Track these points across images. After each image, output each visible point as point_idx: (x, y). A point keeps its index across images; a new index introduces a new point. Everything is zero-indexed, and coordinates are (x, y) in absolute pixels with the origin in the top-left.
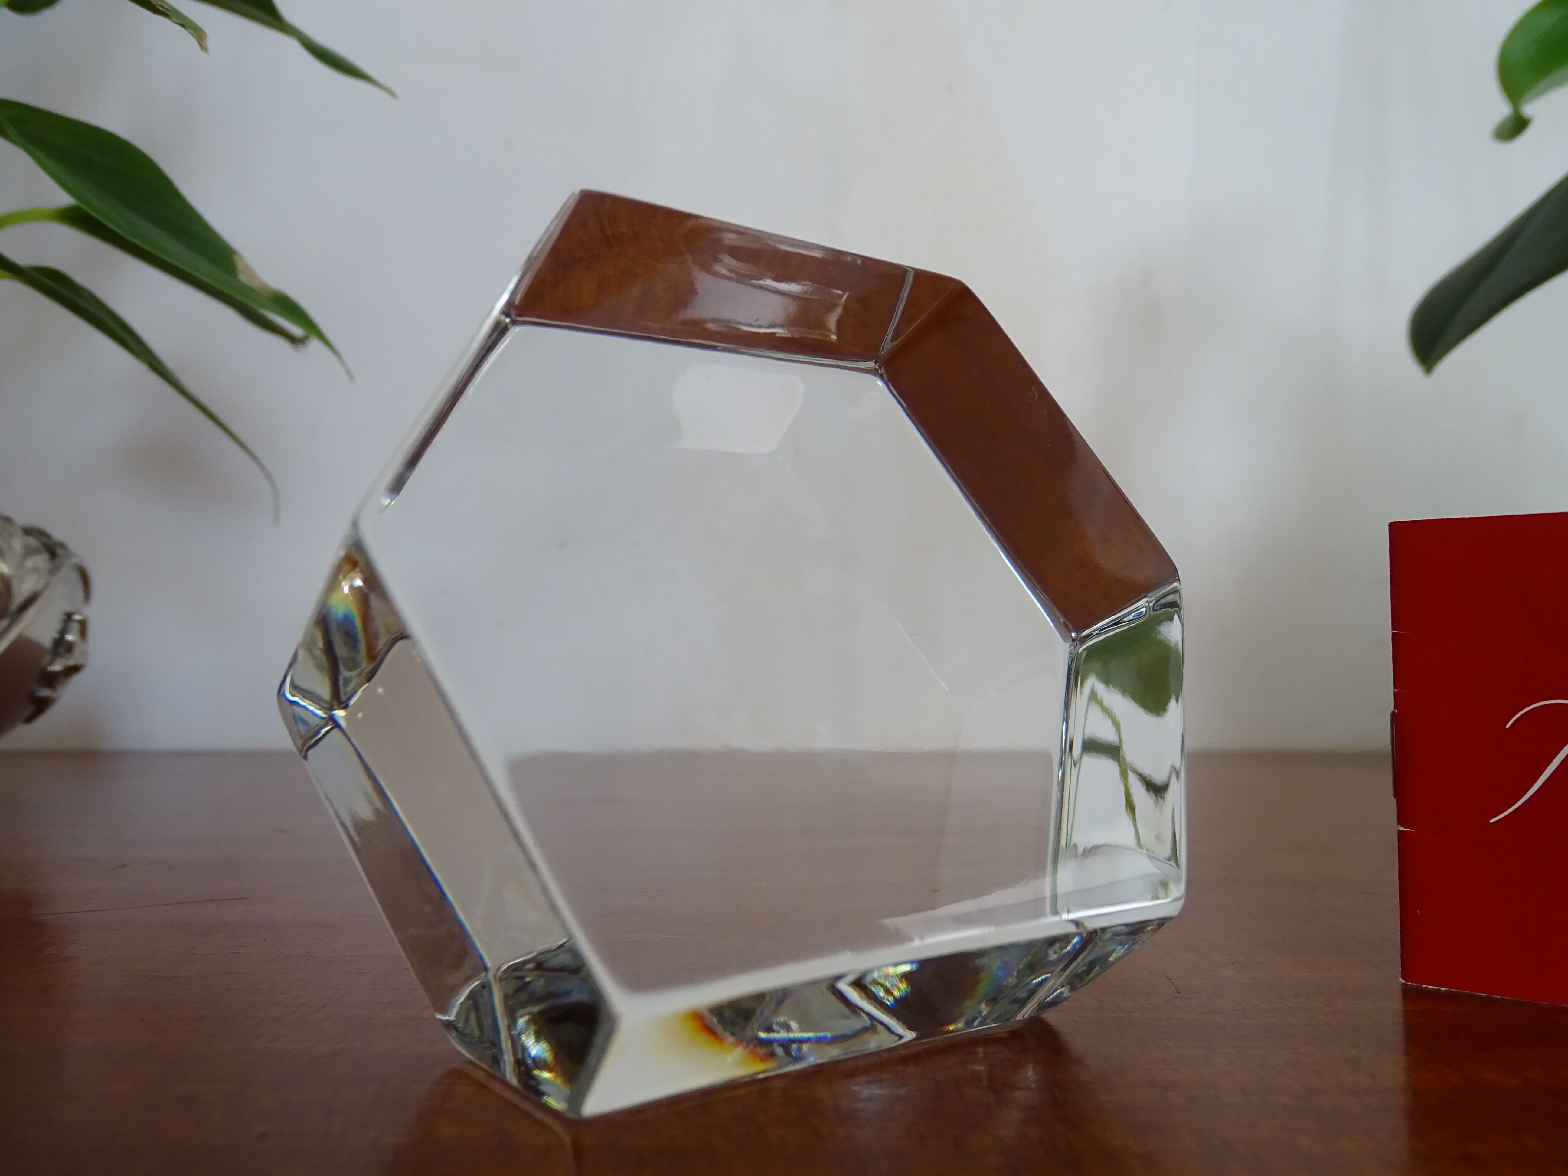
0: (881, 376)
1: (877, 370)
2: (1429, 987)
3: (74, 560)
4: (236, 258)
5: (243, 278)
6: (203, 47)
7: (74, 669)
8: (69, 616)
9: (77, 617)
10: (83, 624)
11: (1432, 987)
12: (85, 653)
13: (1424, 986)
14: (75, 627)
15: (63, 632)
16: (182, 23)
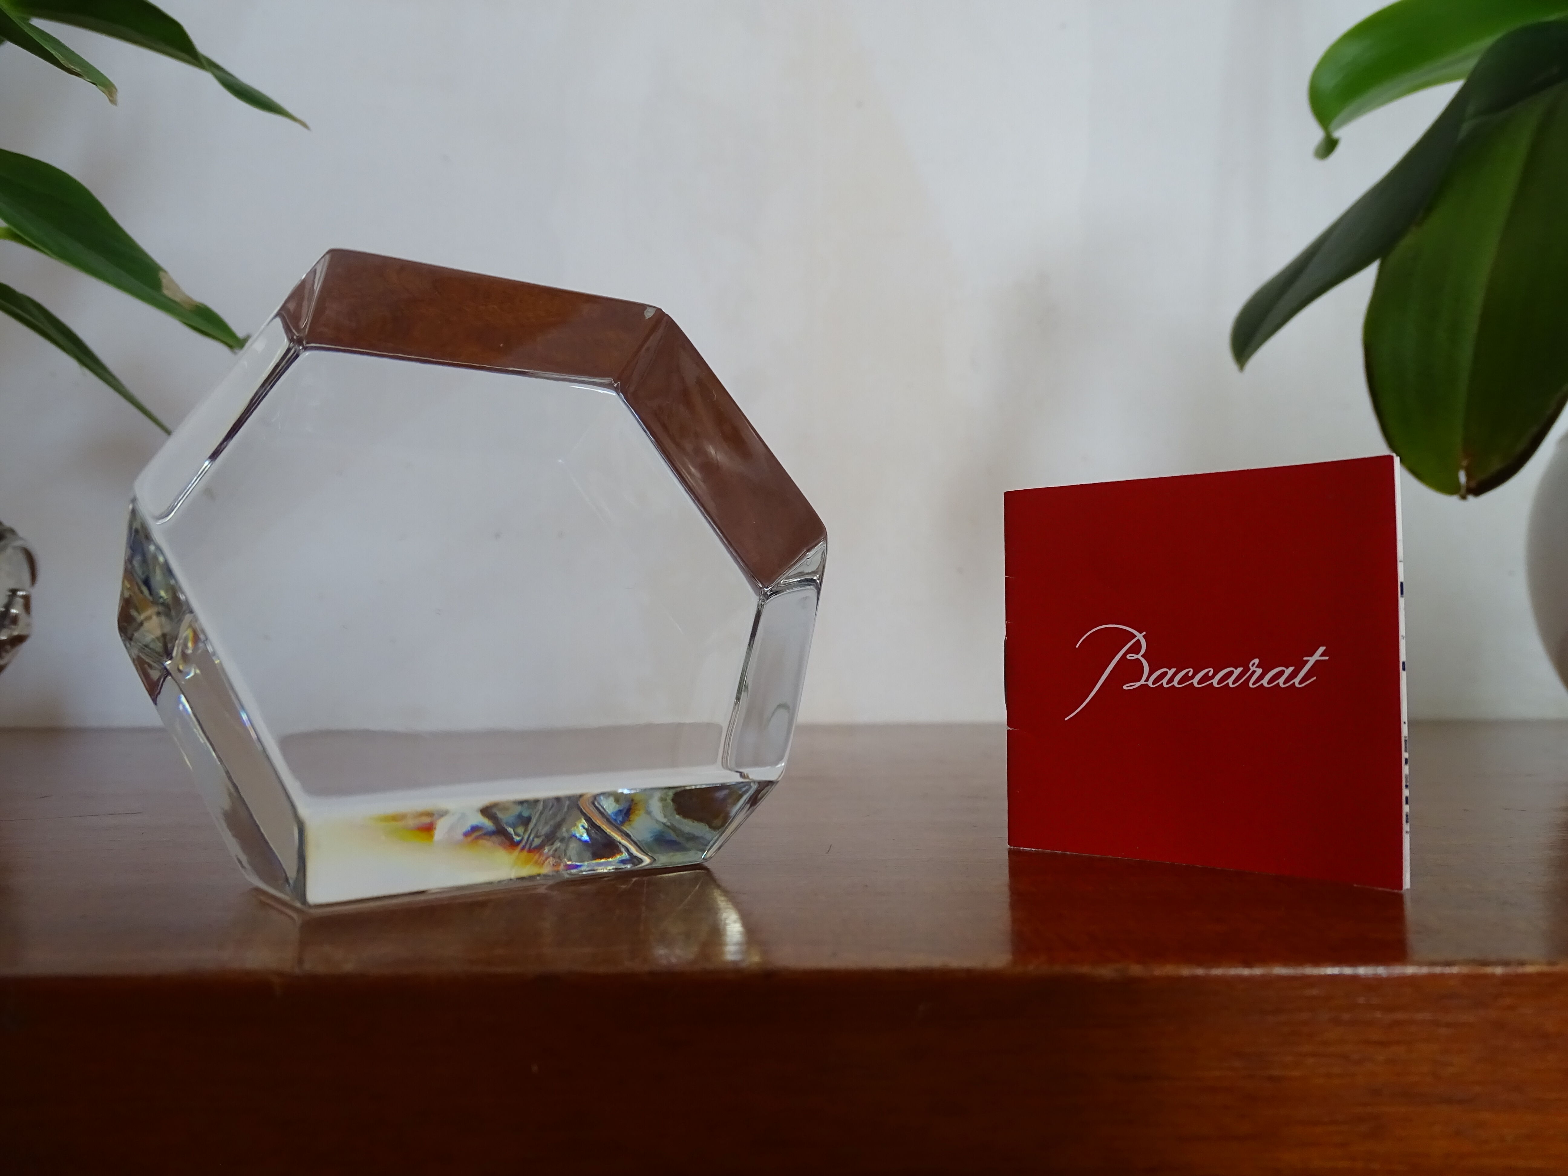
0: (616, 390)
1: (613, 385)
2: (1024, 849)
3: (18, 543)
4: (161, 274)
5: (166, 292)
6: (113, 101)
7: (19, 640)
8: (14, 592)
9: (20, 593)
10: (27, 599)
11: (1026, 849)
12: (28, 625)
13: (1021, 848)
14: (20, 601)
15: (8, 606)
16: (93, 82)
